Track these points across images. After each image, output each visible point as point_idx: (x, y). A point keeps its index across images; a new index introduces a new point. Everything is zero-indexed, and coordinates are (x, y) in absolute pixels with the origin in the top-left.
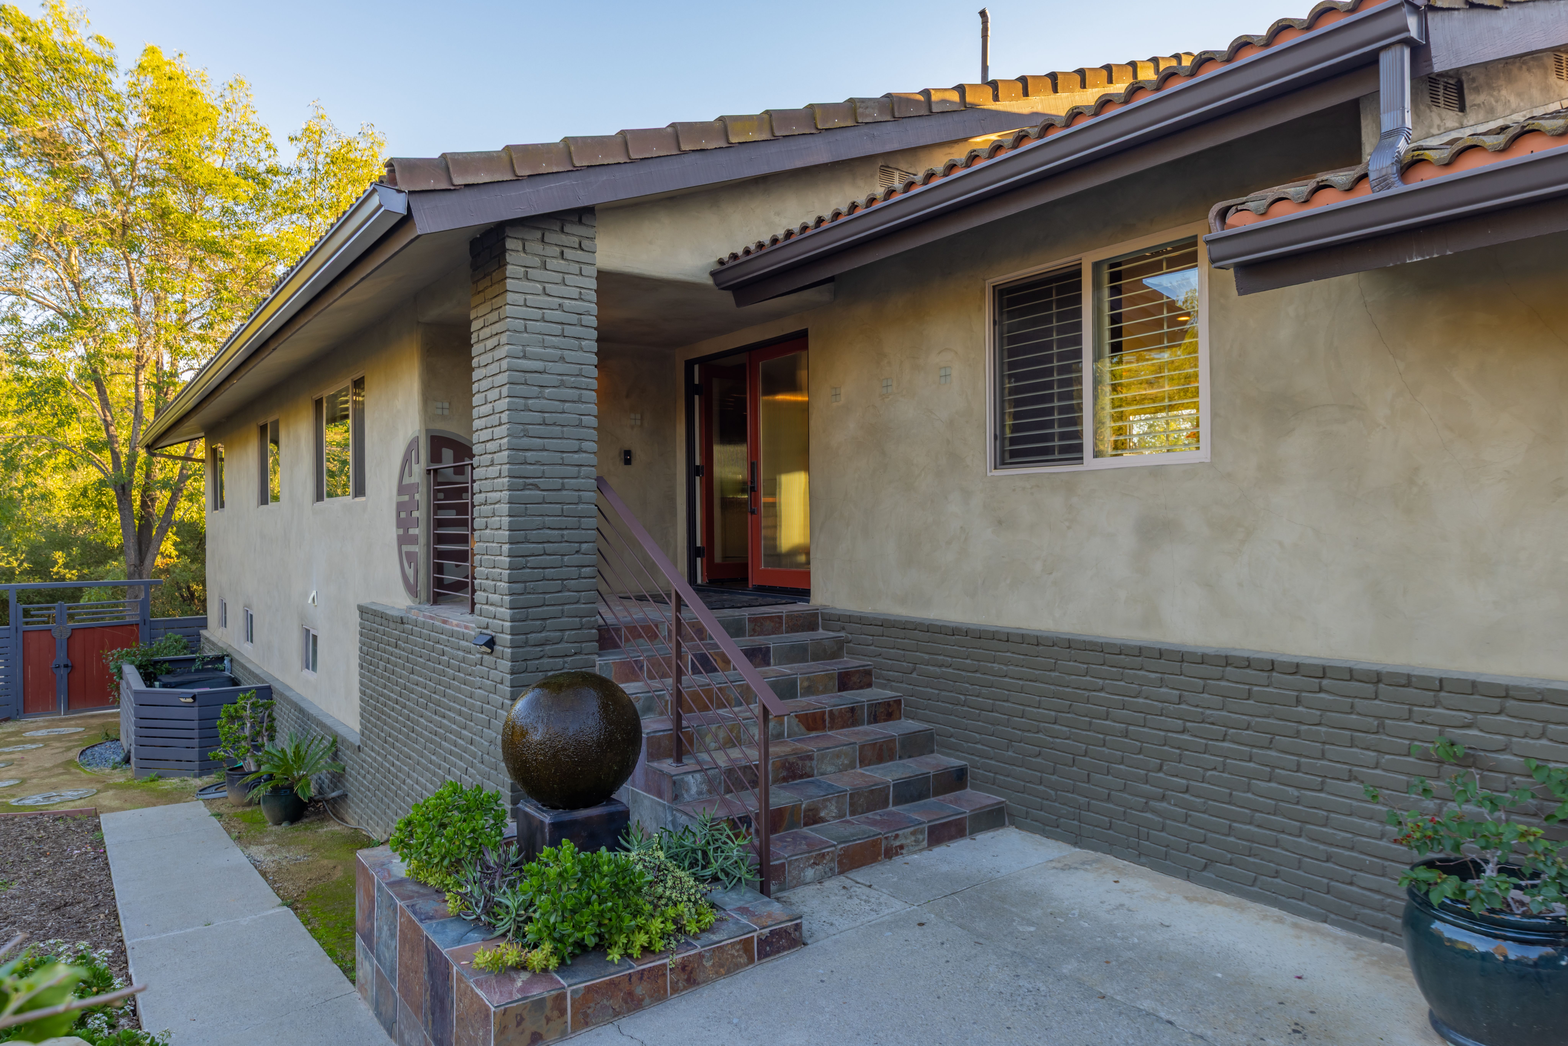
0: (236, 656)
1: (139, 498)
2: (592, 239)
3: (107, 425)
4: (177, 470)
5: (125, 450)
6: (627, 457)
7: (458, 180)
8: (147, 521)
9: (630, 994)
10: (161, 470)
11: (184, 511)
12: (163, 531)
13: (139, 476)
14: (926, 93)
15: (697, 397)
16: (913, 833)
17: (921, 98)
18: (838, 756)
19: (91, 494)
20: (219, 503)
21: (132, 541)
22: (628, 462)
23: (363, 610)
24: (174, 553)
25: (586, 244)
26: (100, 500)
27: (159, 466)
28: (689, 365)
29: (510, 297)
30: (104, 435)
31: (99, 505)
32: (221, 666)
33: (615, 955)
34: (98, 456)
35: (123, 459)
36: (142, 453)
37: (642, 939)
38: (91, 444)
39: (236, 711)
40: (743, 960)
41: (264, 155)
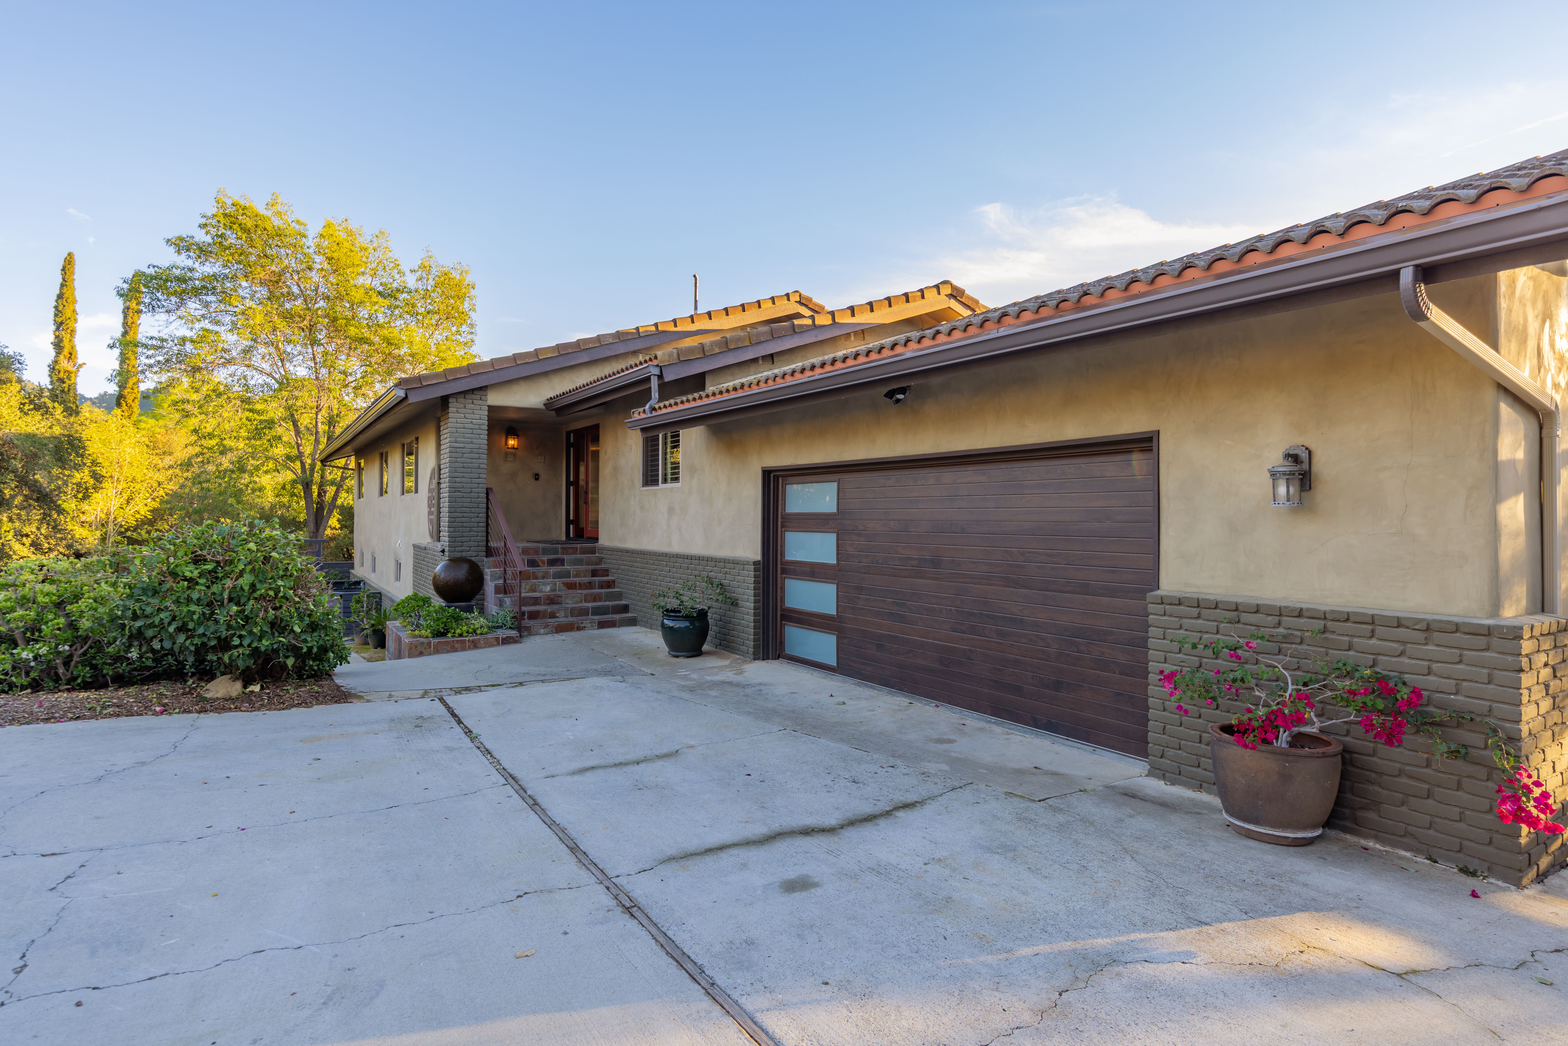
0: (367, 581)
1: (316, 491)
2: (486, 396)
3: (298, 445)
4: (339, 474)
5: (309, 461)
6: (537, 477)
7: (424, 384)
8: (321, 505)
9: (453, 646)
10: (330, 473)
11: (344, 499)
12: (330, 512)
13: (317, 477)
14: (637, 328)
15: (572, 449)
16: (590, 623)
17: (635, 331)
18: (574, 597)
19: (288, 487)
20: (360, 495)
21: (312, 518)
22: (537, 479)
23: (414, 546)
24: (338, 526)
25: (483, 397)
26: (293, 492)
27: (329, 471)
28: (568, 434)
29: (450, 420)
30: (297, 452)
31: (293, 495)
32: (359, 587)
33: (449, 635)
34: (292, 464)
35: (307, 467)
36: (319, 463)
37: (458, 631)
38: (289, 458)
39: (359, 597)
40: (496, 643)
41: (397, 276)
